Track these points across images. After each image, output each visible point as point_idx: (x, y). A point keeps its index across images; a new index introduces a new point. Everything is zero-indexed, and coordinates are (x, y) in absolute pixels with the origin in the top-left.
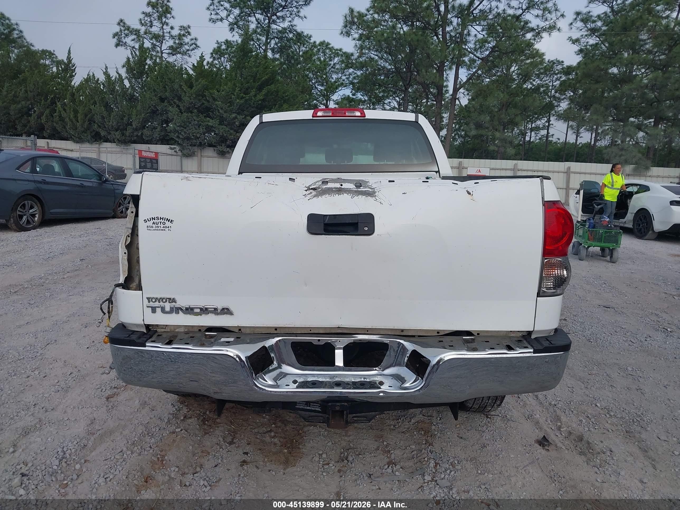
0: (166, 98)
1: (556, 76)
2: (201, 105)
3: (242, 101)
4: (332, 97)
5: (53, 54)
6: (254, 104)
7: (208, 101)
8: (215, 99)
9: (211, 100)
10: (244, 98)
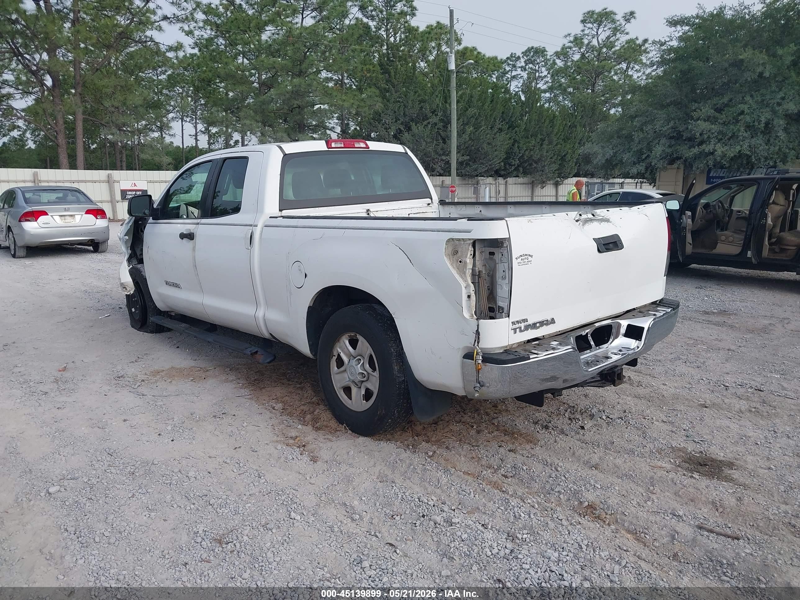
1: (160, 69)
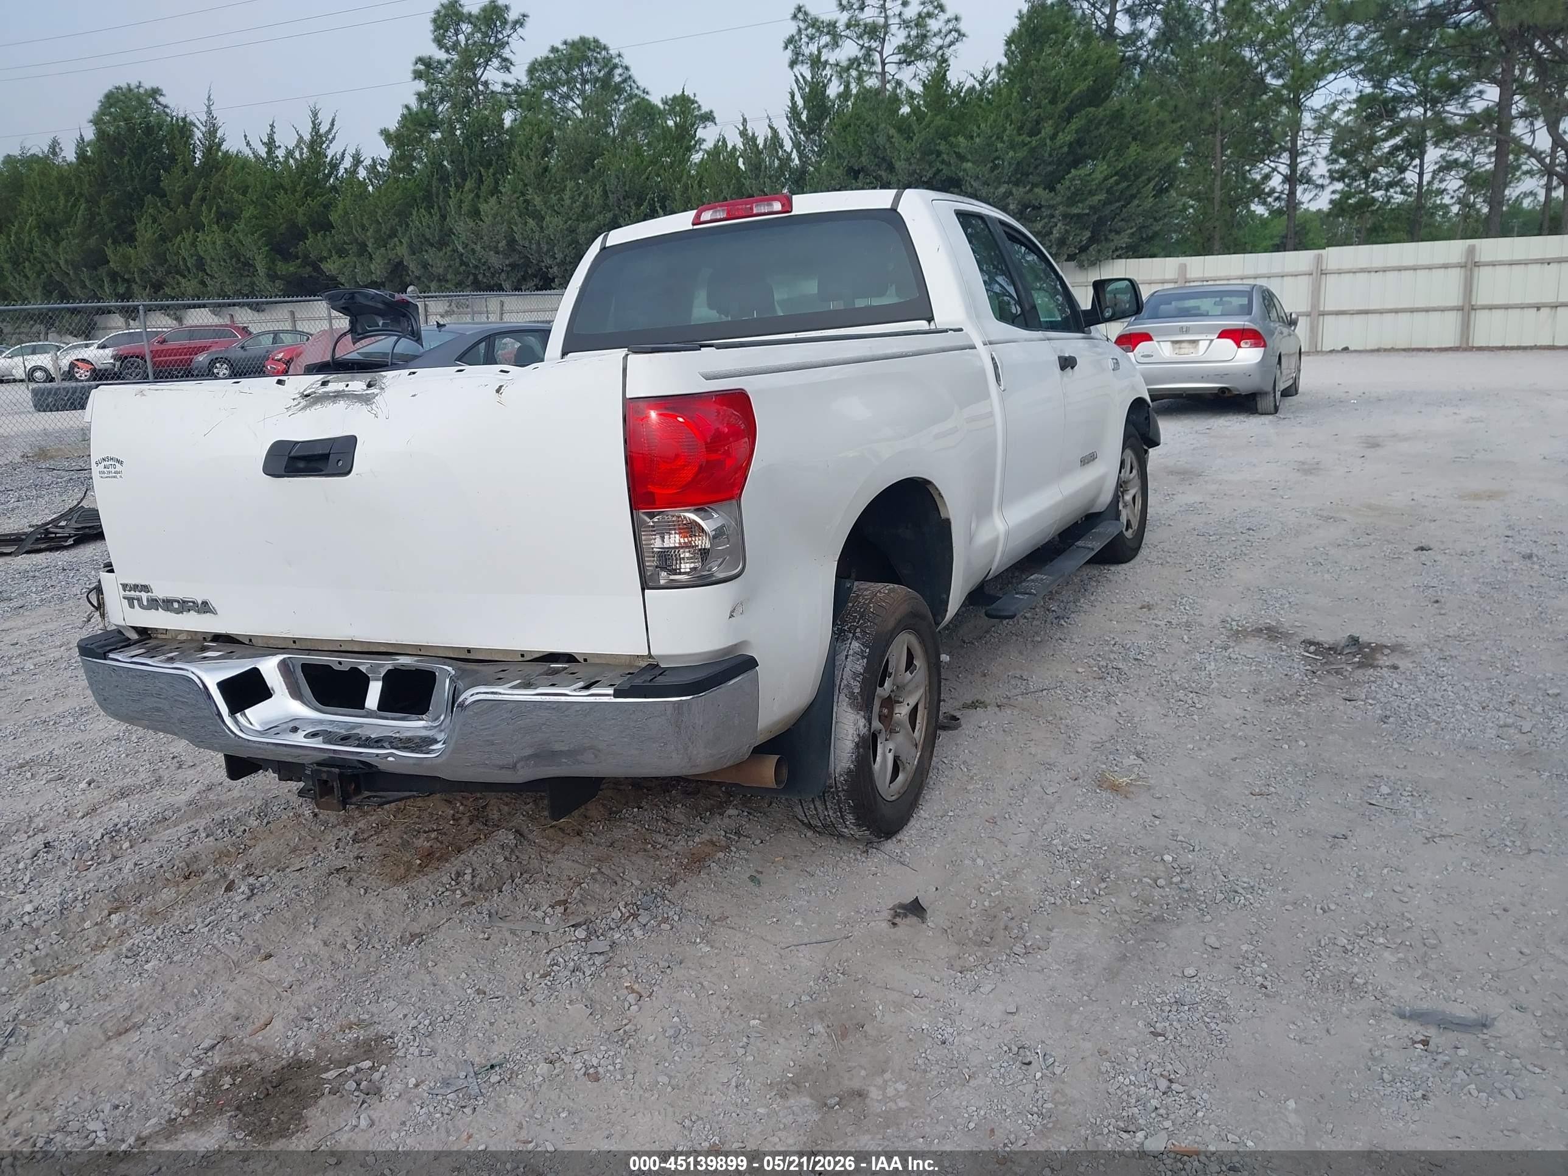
0: (862, 169)
2: (935, 175)
3: (1021, 154)
4: (1308, 103)
5: (693, 102)
6: (1050, 155)
7: (949, 164)
8: (961, 158)
9: (953, 160)
10: (1026, 145)
